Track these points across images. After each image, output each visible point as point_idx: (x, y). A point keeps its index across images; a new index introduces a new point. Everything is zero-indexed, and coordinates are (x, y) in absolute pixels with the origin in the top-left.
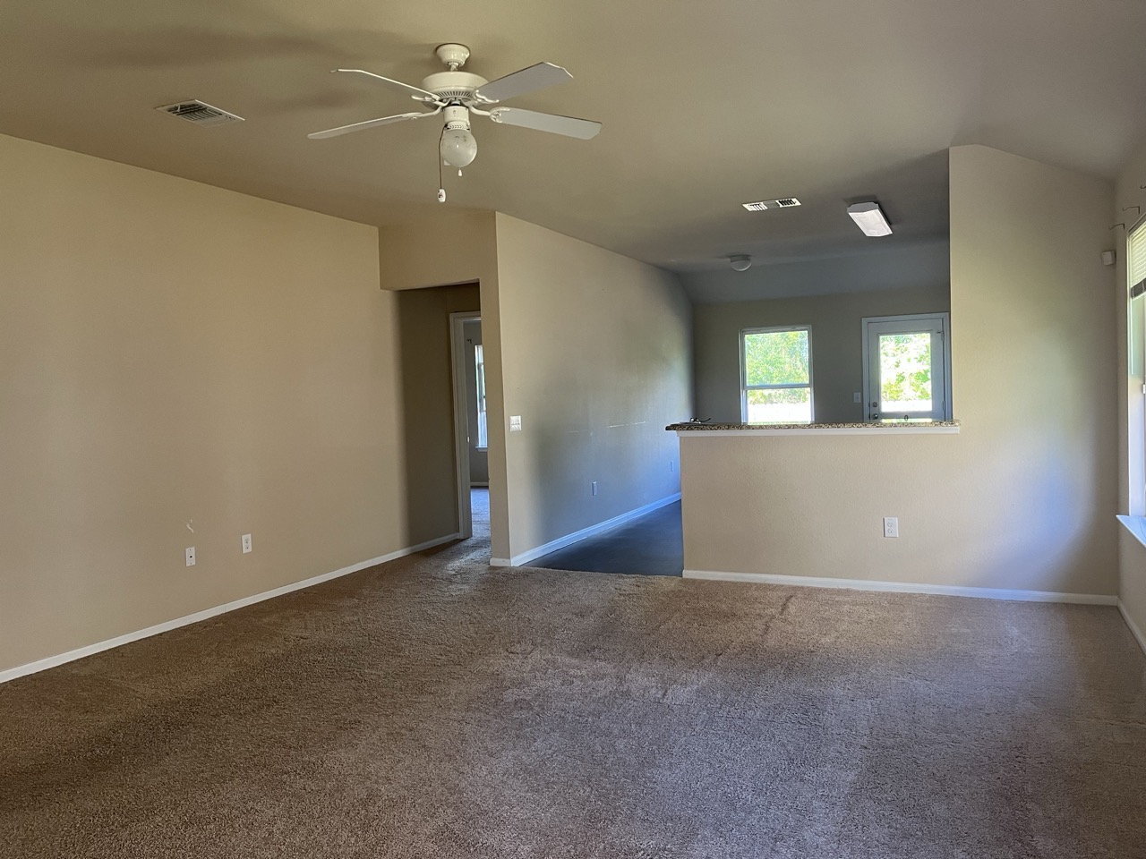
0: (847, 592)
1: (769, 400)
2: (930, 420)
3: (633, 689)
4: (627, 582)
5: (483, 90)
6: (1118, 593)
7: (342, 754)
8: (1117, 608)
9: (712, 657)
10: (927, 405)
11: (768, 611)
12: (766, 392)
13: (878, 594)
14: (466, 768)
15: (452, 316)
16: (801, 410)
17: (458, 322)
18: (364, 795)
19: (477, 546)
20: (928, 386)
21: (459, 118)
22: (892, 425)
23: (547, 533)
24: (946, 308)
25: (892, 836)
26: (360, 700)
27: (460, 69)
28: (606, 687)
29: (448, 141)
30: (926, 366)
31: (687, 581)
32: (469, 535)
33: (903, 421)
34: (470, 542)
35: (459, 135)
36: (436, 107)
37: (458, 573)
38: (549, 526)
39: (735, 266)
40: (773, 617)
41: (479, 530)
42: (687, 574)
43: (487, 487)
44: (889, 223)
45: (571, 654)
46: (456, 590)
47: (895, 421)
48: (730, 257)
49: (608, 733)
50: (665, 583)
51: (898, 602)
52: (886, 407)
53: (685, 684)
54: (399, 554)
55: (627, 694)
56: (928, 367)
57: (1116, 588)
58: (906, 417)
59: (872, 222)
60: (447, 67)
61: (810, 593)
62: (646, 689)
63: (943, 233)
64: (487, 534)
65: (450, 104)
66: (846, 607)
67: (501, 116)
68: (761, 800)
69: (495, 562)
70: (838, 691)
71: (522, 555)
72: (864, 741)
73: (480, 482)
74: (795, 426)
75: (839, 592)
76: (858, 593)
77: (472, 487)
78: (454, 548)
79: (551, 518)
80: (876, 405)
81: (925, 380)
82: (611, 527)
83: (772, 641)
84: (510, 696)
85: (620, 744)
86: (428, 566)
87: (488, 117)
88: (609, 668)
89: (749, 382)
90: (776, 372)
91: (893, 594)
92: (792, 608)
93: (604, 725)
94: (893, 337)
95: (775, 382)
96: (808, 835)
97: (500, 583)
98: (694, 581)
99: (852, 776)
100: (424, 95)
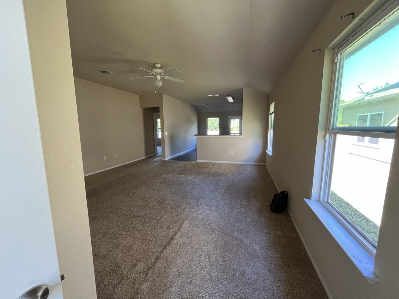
0: (224, 163)
1: (211, 130)
2: (238, 135)
3: (189, 179)
4: (187, 162)
5: (163, 73)
6: (265, 163)
7: (139, 191)
8: (265, 165)
9: (202, 174)
10: (238, 132)
11: (211, 167)
12: (211, 129)
13: (229, 164)
14: (161, 192)
15: (154, 113)
16: (217, 132)
17: (155, 114)
18: (144, 197)
19: (159, 156)
20: (238, 129)
21: (159, 77)
22: (232, 135)
23: (172, 154)
24: (242, 115)
25: (229, 199)
26: (141, 182)
27: (159, 68)
28: (184, 179)
29: (157, 82)
30: (238, 125)
31: (197, 162)
32: (157, 154)
33: (234, 135)
34: (157, 156)
35: (158, 80)
36: (154, 75)
37: (156, 161)
38: (172, 153)
39: (206, 106)
40: (212, 168)
41: (159, 154)
42: (197, 161)
43: (161, 146)
44: (233, 100)
45: (177, 174)
46: (156, 164)
47: (233, 135)
48: (206, 104)
49: (185, 186)
50: (194, 162)
51: (232, 165)
52: (231, 132)
53: (197, 178)
54: (144, 158)
55: (188, 180)
56: (239, 125)
57: (265, 162)
58: (235, 134)
59: (230, 99)
60: (156, 68)
61: (218, 164)
62: (191, 179)
63: (242, 102)
64: (161, 154)
65: (157, 75)
66: (224, 166)
67: (167, 78)
68: (210, 195)
69: (163, 159)
70: (222, 179)
71: (168, 158)
72: (226, 186)
73: (160, 145)
74: (216, 135)
75: (223, 163)
76: (226, 164)
77: (158, 146)
78: (155, 157)
79: (173, 152)
80: (230, 132)
81: (238, 127)
82: (184, 153)
83: (212, 171)
84: (168, 181)
85: (187, 188)
86: (150, 160)
87: (164, 78)
88: (184, 176)
89: (208, 127)
90: (212, 125)
91: (232, 164)
92: (215, 166)
93: (184, 185)
94: (233, 120)
95: (212, 127)
96: (217, 199)
97: (164, 163)
98: (198, 162)
99: (224, 191)
100: (152, 73)
